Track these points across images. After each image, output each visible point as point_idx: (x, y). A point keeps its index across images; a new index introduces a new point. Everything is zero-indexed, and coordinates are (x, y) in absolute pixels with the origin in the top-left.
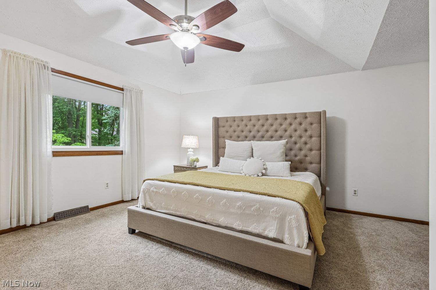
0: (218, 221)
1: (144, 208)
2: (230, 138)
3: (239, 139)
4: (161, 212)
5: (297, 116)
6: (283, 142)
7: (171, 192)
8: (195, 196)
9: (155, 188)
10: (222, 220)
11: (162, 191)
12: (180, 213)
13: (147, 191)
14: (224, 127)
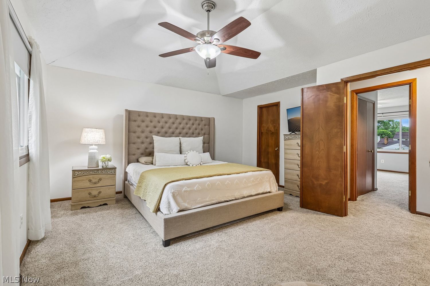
0: (243, 195)
1: (180, 211)
2: (158, 133)
3: (167, 135)
4: (197, 207)
5: (197, 119)
6: (201, 138)
7: (206, 185)
8: (226, 183)
9: (187, 187)
10: (246, 193)
11: (197, 187)
12: (214, 201)
13: (178, 193)
14: (135, 121)
